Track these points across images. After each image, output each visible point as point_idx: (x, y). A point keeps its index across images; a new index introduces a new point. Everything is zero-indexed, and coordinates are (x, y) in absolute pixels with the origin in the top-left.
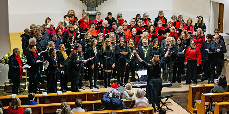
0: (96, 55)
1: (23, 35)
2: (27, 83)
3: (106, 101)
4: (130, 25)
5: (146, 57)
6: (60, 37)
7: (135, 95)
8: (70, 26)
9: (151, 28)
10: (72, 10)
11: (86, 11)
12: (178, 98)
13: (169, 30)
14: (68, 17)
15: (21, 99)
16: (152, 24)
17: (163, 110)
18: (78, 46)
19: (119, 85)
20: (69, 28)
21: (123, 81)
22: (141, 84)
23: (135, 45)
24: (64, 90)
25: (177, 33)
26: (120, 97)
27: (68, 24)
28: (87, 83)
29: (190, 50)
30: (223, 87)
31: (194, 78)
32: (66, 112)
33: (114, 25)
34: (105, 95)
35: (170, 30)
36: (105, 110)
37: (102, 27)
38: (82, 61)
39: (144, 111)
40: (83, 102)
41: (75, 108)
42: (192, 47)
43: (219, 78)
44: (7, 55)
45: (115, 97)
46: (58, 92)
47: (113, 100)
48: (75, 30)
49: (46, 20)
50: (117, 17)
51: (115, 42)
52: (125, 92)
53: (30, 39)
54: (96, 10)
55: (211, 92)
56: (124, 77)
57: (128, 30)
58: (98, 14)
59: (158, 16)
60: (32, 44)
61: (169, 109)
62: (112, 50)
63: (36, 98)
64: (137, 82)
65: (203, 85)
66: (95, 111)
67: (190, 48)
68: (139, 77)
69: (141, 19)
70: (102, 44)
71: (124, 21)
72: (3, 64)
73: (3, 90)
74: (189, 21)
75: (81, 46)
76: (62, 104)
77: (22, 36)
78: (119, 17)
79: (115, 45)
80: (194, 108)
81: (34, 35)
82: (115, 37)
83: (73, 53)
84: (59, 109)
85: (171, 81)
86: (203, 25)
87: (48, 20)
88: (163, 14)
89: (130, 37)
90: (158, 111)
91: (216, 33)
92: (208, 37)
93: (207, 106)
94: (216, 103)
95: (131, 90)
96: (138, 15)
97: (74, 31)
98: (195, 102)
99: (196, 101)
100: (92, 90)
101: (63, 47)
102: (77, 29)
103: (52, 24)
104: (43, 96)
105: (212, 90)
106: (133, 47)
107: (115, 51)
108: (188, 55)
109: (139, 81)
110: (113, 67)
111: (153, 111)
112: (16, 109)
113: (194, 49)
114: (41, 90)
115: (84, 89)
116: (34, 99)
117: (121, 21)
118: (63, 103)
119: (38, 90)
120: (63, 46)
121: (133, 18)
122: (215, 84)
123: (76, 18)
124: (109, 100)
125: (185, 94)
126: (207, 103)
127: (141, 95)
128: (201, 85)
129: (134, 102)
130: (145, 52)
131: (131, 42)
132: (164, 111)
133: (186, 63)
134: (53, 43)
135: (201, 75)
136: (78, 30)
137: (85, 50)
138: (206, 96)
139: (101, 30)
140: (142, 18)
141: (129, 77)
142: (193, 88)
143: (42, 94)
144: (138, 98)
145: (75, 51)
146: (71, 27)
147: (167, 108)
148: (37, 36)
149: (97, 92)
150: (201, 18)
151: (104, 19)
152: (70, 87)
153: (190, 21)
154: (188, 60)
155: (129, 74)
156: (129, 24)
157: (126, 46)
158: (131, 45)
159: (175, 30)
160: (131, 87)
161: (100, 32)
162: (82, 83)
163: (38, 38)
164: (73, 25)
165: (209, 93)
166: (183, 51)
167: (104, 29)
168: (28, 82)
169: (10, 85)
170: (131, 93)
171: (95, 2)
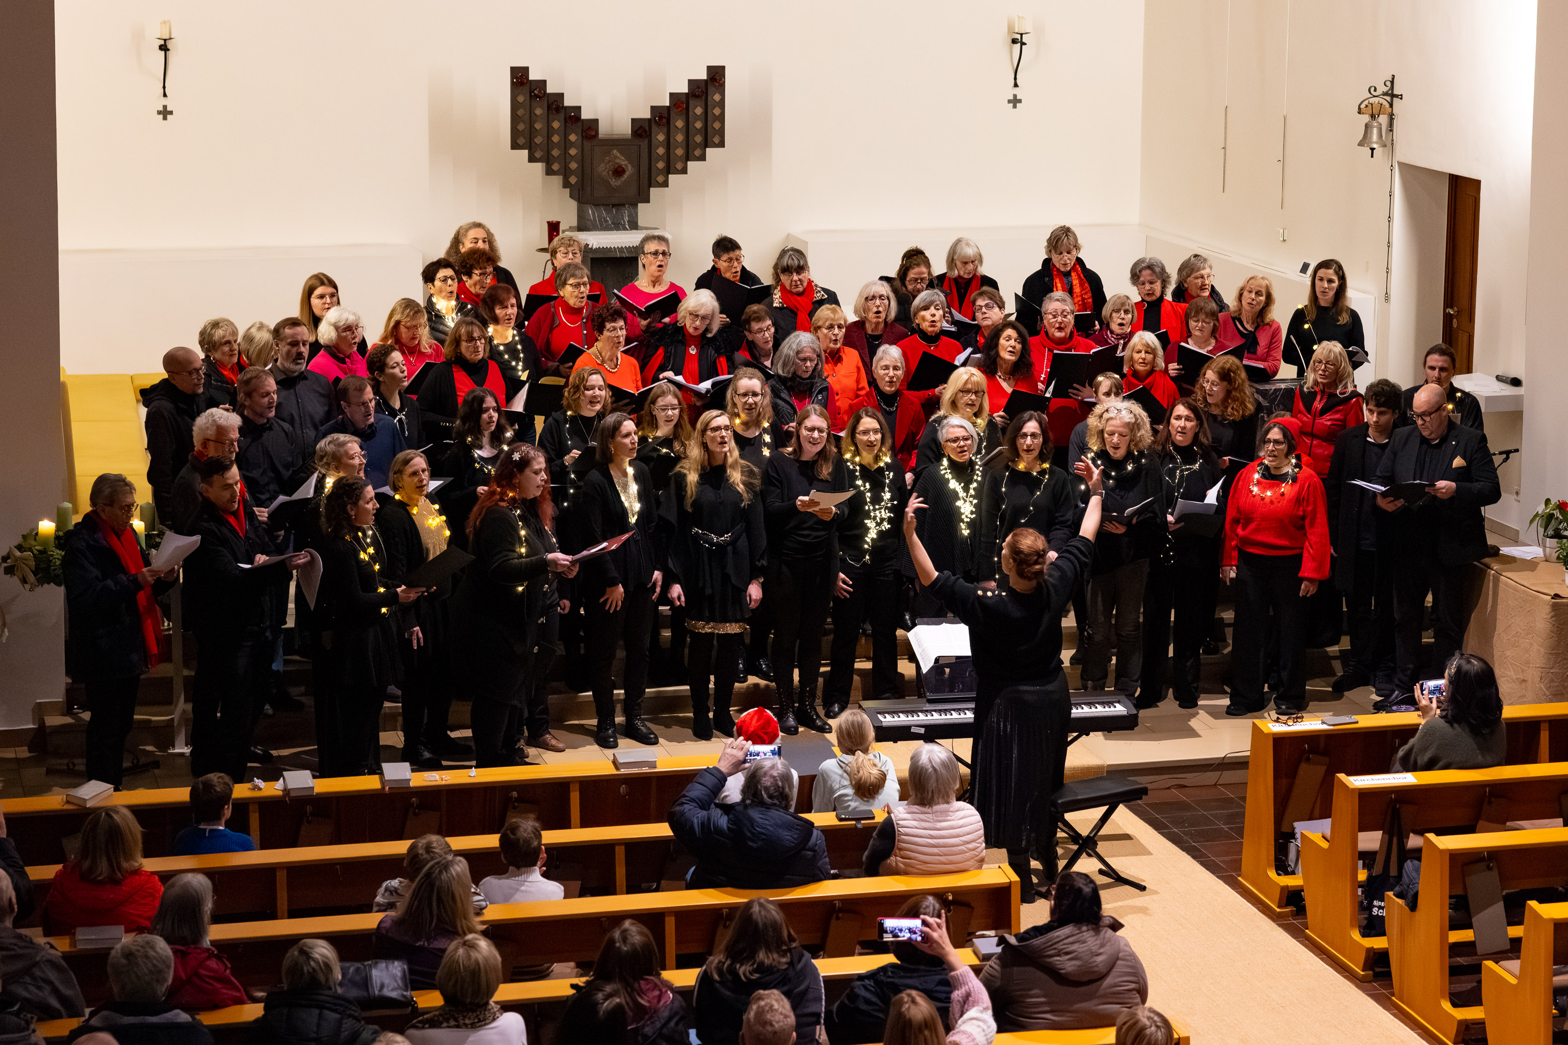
0: (633, 520)
1: (154, 388)
2: (182, 707)
3: (706, 825)
4: (860, 325)
5: (966, 532)
6: (397, 405)
7: (892, 788)
8: (463, 330)
9: (1002, 341)
10: (479, 225)
11: (571, 229)
12: (1183, 806)
13: (1119, 354)
14: (449, 272)
15: (139, 811)
16: (1007, 311)
17: (1080, 883)
18: (525, 462)
19: (791, 721)
20: (457, 341)
21: (813, 696)
22: (936, 716)
23: (894, 456)
24: (427, 755)
25: (1172, 373)
26: (793, 803)
27: (451, 320)
28: (580, 710)
29: (1255, 489)
30: (1475, 731)
31: (1284, 675)
32: (440, 900)
33: (755, 326)
34: (696, 791)
35: (1126, 353)
36: (694, 885)
37: (678, 333)
38: (546, 563)
39: (956, 891)
40: (550, 837)
41: (500, 871)
42: (1267, 468)
43: (1451, 670)
44: (47, 526)
45: (762, 803)
46: (385, 766)
47: (751, 820)
48: (501, 354)
49: (309, 292)
50: (776, 267)
51: (767, 438)
52: (830, 765)
53: (198, 414)
54: (634, 225)
55: (1397, 765)
56: (822, 669)
57: (851, 357)
58: (651, 247)
59: (1047, 263)
60: (212, 452)
61: (1120, 880)
62: (741, 488)
63: (242, 806)
64: (911, 701)
65: (1346, 719)
66: (629, 891)
67: (1256, 476)
68: (918, 668)
69: (931, 285)
70: (677, 446)
71: (818, 296)
72: (24, 581)
73: (23, 752)
74: (1247, 297)
75: (540, 462)
76: (412, 848)
77: (147, 395)
78: (787, 270)
79: (766, 452)
80: (1287, 873)
81: (229, 393)
82: (764, 401)
83: (488, 504)
84: (395, 883)
85: (1130, 696)
86: (1344, 319)
87: (319, 291)
88: (1077, 247)
89: (861, 405)
90: (1045, 896)
91: (1432, 368)
92: (1378, 405)
93: (1367, 858)
94: (1431, 836)
95: (865, 751)
96: (914, 257)
97: (493, 367)
98: (1292, 835)
99: (1300, 827)
100: (609, 752)
101: (415, 473)
102: (510, 348)
103: (351, 318)
104: (286, 791)
105: (1401, 753)
106: (880, 470)
107: (760, 495)
108: (1245, 518)
109: (920, 696)
110: (753, 605)
111: (1016, 894)
112: (113, 881)
113: (1282, 478)
114: (274, 753)
115: (561, 745)
116: (228, 812)
117: (799, 294)
118: (422, 842)
119: (255, 758)
120: (420, 462)
121: (882, 278)
122: (1425, 711)
123: (505, 277)
124: (723, 821)
125: (1230, 776)
126: (1371, 840)
127: (932, 784)
128: (1329, 717)
129: (888, 830)
130: (959, 503)
131: (866, 432)
132: (1087, 890)
133: (1233, 575)
134: (353, 446)
135: (1333, 649)
136: (518, 360)
137: (566, 490)
138: (1365, 794)
139: (667, 358)
140: (942, 277)
141: (857, 665)
142: (1279, 740)
143: (279, 785)
144: (915, 808)
145: (503, 494)
146: (471, 339)
147: (1109, 871)
148: (249, 395)
149: (645, 770)
150: (1330, 273)
151: (688, 284)
152: (468, 733)
153: (1258, 293)
154: (1243, 555)
155: (859, 650)
156: (852, 318)
157: (840, 462)
158: (867, 458)
159: (1160, 352)
160: (872, 734)
161: (663, 369)
162: (546, 711)
163: (250, 408)
164: (485, 324)
165: (1385, 768)
166: (1212, 496)
167: (693, 351)
168: (186, 701)
169: (68, 720)
170: (870, 773)
171: (630, 170)
